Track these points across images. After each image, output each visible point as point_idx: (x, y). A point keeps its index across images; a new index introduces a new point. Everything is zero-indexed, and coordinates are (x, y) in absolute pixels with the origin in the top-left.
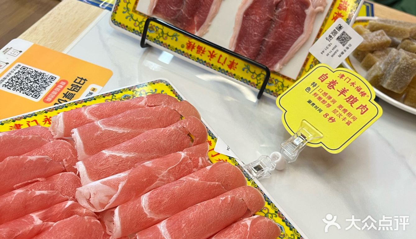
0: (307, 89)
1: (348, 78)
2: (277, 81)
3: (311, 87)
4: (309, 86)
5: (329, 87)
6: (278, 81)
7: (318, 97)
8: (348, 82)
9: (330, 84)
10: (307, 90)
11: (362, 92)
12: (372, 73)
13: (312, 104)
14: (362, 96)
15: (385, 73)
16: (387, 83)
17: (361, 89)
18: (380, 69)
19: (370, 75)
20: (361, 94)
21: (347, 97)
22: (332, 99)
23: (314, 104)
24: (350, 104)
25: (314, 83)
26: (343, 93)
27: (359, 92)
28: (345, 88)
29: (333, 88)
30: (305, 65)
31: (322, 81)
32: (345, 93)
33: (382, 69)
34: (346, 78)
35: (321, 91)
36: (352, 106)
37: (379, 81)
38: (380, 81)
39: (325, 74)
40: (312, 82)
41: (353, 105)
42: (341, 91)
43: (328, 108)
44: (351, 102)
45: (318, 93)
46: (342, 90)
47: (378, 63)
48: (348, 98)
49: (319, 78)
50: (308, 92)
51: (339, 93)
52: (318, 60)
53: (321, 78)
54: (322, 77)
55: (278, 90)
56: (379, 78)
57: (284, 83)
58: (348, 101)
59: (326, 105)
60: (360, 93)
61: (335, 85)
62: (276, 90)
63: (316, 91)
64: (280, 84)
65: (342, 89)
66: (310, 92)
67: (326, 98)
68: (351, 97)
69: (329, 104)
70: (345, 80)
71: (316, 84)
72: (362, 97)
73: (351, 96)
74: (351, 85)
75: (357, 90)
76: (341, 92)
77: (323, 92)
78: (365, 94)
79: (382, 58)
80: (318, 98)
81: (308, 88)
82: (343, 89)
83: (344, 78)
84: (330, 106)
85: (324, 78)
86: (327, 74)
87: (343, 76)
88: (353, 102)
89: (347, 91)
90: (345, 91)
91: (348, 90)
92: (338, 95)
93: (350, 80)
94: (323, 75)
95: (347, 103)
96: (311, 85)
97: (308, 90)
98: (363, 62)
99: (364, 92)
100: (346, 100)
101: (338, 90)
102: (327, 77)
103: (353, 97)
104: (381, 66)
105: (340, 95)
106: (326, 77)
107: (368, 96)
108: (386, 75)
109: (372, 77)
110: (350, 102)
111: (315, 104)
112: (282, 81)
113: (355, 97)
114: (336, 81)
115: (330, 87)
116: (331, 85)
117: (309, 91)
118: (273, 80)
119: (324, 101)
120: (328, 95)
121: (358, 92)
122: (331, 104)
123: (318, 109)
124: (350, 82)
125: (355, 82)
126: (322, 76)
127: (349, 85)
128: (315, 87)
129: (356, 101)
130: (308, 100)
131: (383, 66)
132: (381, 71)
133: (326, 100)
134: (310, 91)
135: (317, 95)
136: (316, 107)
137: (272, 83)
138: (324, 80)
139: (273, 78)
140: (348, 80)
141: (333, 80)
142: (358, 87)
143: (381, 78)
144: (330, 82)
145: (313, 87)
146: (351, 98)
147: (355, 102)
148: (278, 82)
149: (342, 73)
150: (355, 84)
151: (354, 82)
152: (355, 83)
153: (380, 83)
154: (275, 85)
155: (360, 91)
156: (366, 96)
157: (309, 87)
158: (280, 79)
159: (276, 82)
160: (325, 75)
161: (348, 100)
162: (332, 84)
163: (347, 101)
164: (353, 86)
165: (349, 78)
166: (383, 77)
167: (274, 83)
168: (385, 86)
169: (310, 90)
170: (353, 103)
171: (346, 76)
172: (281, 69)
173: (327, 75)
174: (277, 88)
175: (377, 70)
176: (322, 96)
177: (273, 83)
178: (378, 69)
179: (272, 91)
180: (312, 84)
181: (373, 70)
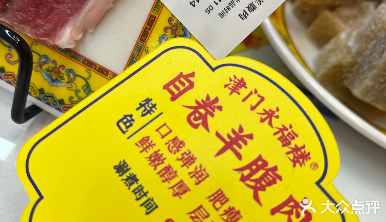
0: (121, 120)
1: (256, 92)
2: (72, 76)
3: (137, 115)
4: (131, 109)
5: (192, 118)
6: (76, 75)
7: (151, 151)
8: (253, 108)
9: (196, 109)
10: (121, 124)
11: (296, 149)
12: (328, 57)
13: (128, 178)
14: (295, 162)
15: (359, 60)
16: (363, 86)
17: (294, 136)
18: (349, 50)
19: (325, 62)
20: (291, 156)
21: (246, 161)
22: (197, 164)
23: (133, 179)
24: (251, 191)
25: (148, 101)
26: (235, 147)
27: (287, 149)
28: (241, 129)
29: (206, 126)
30: (145, 35)
31: (174, 98)
32: (240, 147)
33: (354, 50)
34: (251, 93)
35: (164, 131)
36: (256, 198)
37: (343, 77)
38: (346, 78)
39: (185, 73)
40: (141, 99)
41: (261, 193)
42: (229, 136)
43: (177, 198)
44: (257, 181)
45: (155, 138)
46: (233, 136)
47: (343, 36)
48: (248, 167)
49: (166, 87)
50: (124, 132)
51: (222, 145)
52: (181, 24)
53: (172, 87)
54: (177, 83)
55: (75, 99)
56: (344, 70)
57: (90, 81)
58: (248, 178)
59: (172, 187)
60: (288, 153)
61: (212, 115)
62: (71, 98)
63: (149, 131)
64: (80, 83)
65: (233, 131)
66: (128, 134)
67: (178, 160)
68: (260, 163)
69: (181, 184)
70: (244, 100)
71: (154, 106)
72: (294, 166)
73: (260, 158)
74: (262, 121)
75: (279, 139)
76: (228, 140)
77: (171, 137)
78: (306, 156)
79: (351, 22)
80: (150, 158)
81: (125, 117)
82: (237, 130)
83: (244, 92)
84: (185, 192)
85: (182, 88)
86: (193, 75)
87: (242, 84)
88: (263, 183)
89: (248, 140)
90: (241, 138)
91: (251, 137)
92: (216, 152)
93: (262, 99)
94: (181, 75)
95: (241, 184)
96: (138, 109)
97: (125, 124)
98: (312, 28)
99: (303, 147)
100: (238, 175)
101: (218, 135)
102: (192, 85)
103: (265, 163)
104: (351, 43)
105: (221, 152)
106: (187, 84)
107: (315, 166)
108: (361, 66)
109: (328, 66)
110: (253, 184)
111: (137, 180)
112: (85, 75)
113: (270, 166)
114: (216, 100)
115: (196, 119)
116: (200, 114)
117: (127, 127)
118: (63, 71)
119: (168, 168)
120: (183, 150)
121: (284, 146)
122: (190, 182)
123: (144, 199)
124: (259, 109)
125: (278, 110)
126: (178, 78)
127: (255, 117)
128: (149, 117)
129: (274, 182)
130: (117, 163)
131: (355, 43)
132: (349, 56)
133: (177, 166)
134: (131, 130)
135: (152, 145)
136: (140, 192)
137: (59, 79)
138: (181, 93)
139: (62, 66)
140: (254, 99)
141: (208, 97)
142: (286, 129)
143: (349, 72)
144: (197, 102)
145: (143, 115)
146: (259, 168)
147: (270, 184)
148: (74, 79)
149: (241, 74)
150: (277, 117)
151: (274, 109)
152: (276, 114)
153: (346, 83)
154: (69, 85)
155: (290, 143)
156: (308, 163)
157: (131, 116)
158: (81, 70)
159: (69, 76)
160: (186, 77)
161: (246, 172)
162: (202, 111)
163: (243, 179)
164: (270, 124)
165: (259, 93)
166: (354, 69)
167: (66, 77)
168: (357, 92)
169: (131, 125)
170: (263, 189)
171: (251, 87)
172: (79, 42)
173: (191, 79)
174: (72, 94)
175: (341, 51)
176: (164, 151)
177: (62, 78)
178: (345, 50)
179: (61, 102)
180: (141, 105)
181: (332, 51)
